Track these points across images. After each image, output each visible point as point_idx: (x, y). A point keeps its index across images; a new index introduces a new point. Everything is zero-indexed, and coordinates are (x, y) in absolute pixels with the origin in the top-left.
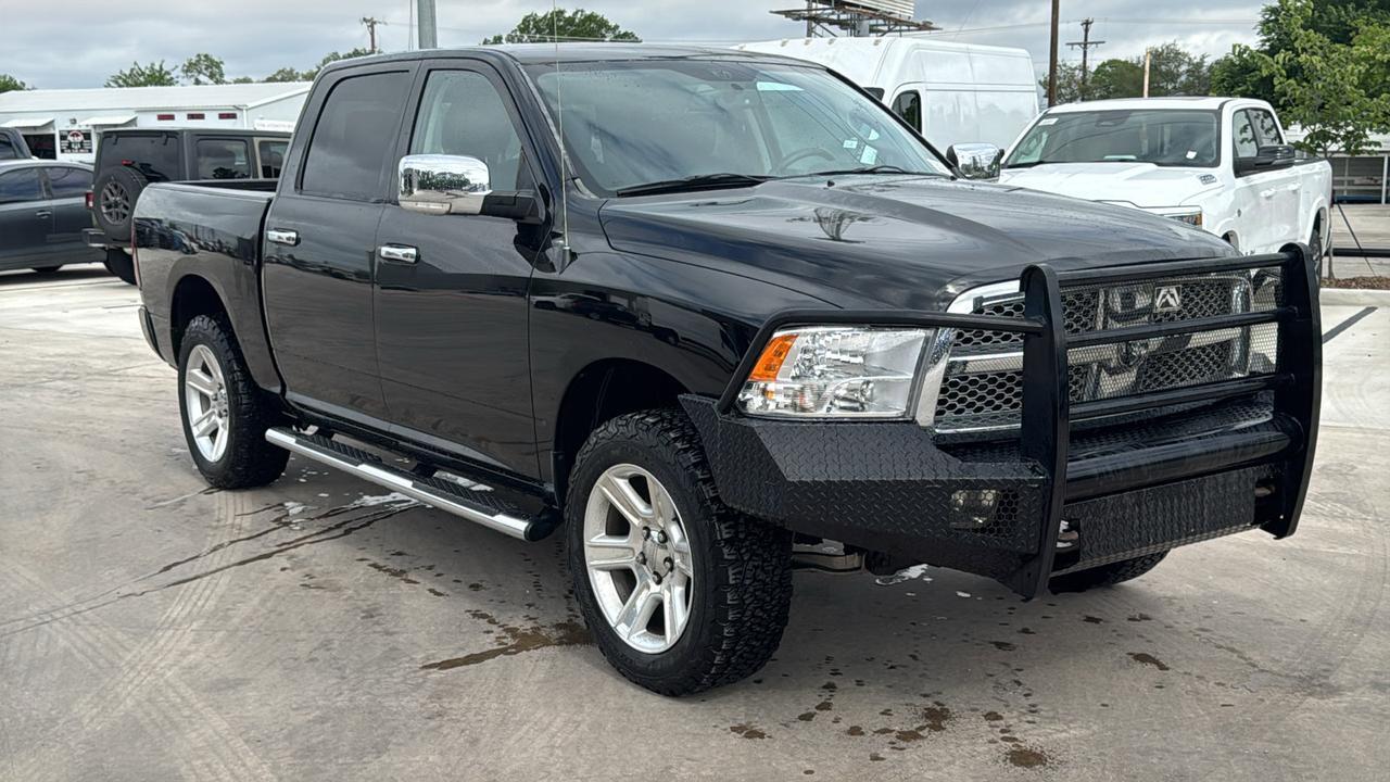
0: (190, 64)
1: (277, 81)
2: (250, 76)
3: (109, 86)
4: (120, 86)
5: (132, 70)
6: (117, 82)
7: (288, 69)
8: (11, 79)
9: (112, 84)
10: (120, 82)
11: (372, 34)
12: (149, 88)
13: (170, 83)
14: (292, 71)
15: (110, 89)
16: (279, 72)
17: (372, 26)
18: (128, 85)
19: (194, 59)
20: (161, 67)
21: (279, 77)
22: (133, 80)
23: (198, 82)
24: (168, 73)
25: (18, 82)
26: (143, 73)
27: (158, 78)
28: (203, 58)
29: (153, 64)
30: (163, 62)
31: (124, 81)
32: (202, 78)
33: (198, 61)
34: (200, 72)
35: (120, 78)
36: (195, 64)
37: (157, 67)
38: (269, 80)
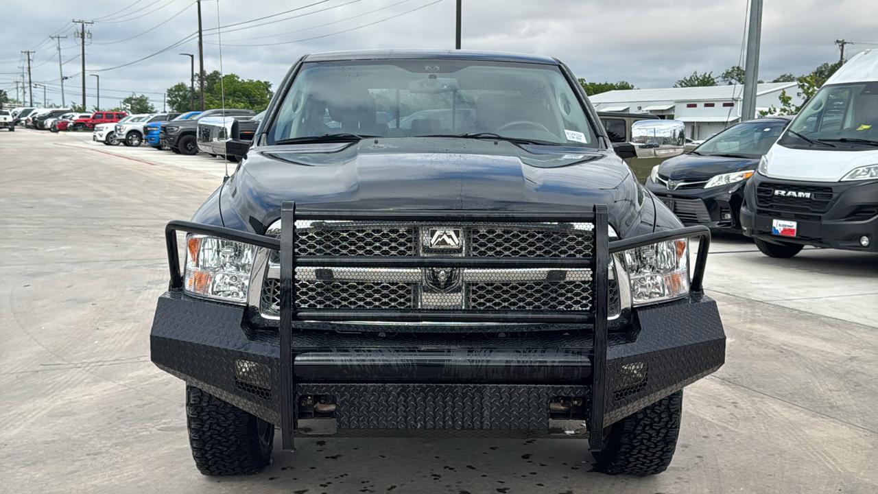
0: (727, 73)
1: (780, 82)
2: (763, 80)
3: (676, 86)
4: (682, 87)
5: (691, 78)
6: (681, 84)
7: (789, 75)
8: (627, 83)
9: (678, 85)
10: (683, 84)
11: (842, 51)
12: (700, 87)
13: (713, 84)
14: (791, 75)
15: (676, 89)
16: (782, 77)
17: (842, 46)
18: (688, 86)
19: (730, 70)
20: (709, 75)
21: (781, 80)
22: (689, 83)
23: (730, 84)
24: (713, 79)
25: (630, 86)
26: (698, 79)
27: (707, 82)
28: (736, 69)
29: (705, 74)
30: (711, 72)
31: (685, 84)
32: (733, 81)
33: (732, 71)
34: (732, 78)
35: (683, 81)
36: (730, 73)
37: (707, 76)
38: (775, 81)
